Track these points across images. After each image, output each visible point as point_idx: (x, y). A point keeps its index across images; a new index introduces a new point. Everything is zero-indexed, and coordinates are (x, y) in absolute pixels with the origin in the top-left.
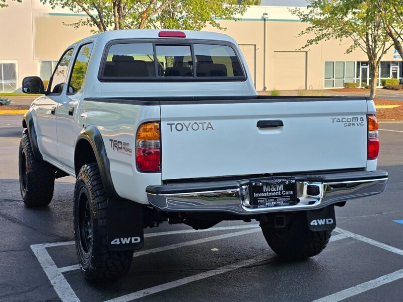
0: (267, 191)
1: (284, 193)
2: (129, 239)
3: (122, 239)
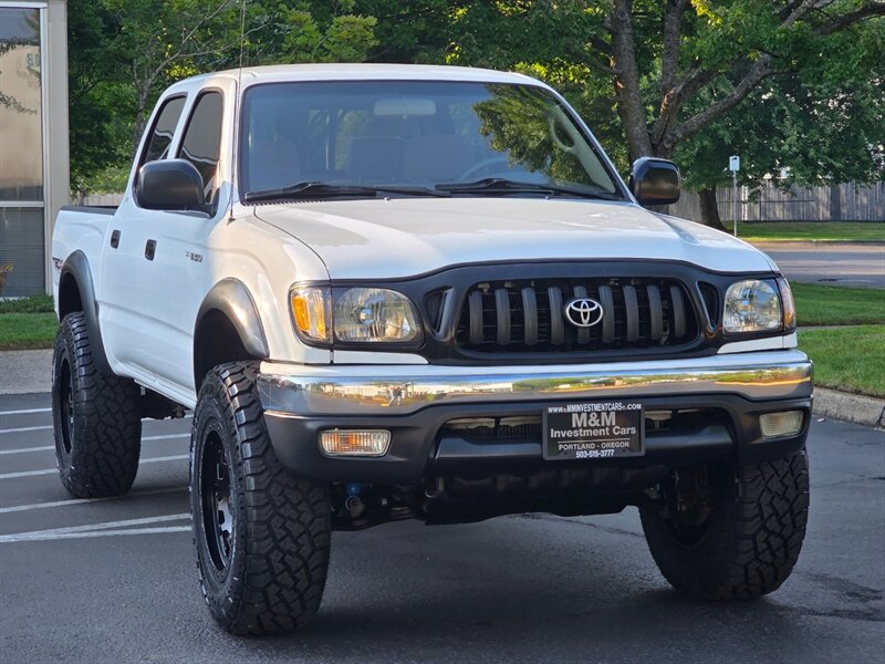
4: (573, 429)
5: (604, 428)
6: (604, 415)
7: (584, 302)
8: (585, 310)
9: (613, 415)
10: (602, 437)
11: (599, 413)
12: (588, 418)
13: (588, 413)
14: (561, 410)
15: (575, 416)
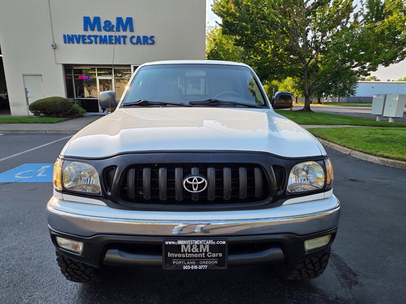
4: (182, 253)
5: (202, 253)
6: (202, 246)
7: (195, 178)
8: (195, 183)
9: (207, 247)
10: (200, 258)
11: (198, 246)
12: (191, 247)
13: (191, 246)
14: (173, 243)
15: (183, 247)
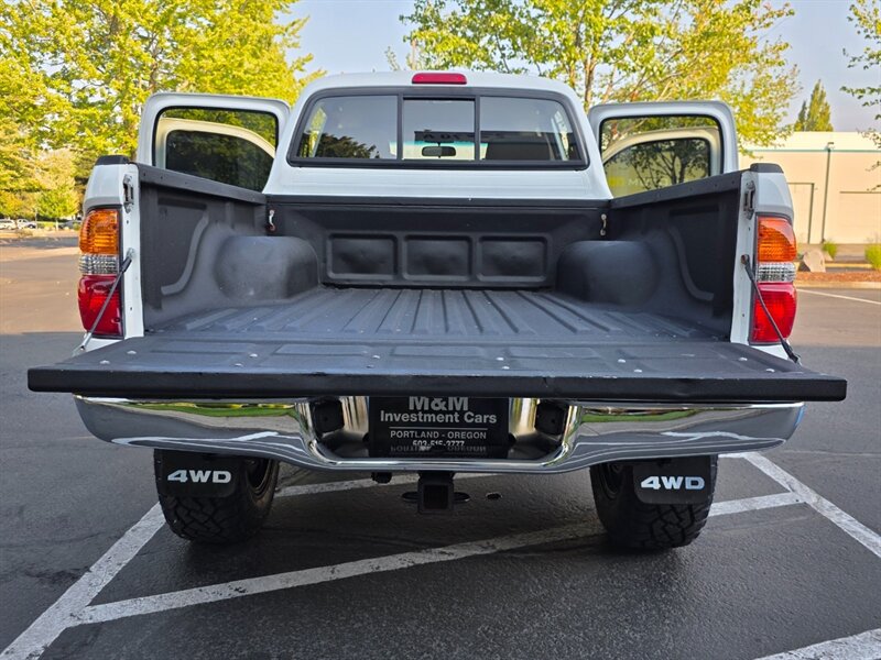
0: (419, 408)
1: (469, 417)
2: (208, 473)
3: (192, 472)
